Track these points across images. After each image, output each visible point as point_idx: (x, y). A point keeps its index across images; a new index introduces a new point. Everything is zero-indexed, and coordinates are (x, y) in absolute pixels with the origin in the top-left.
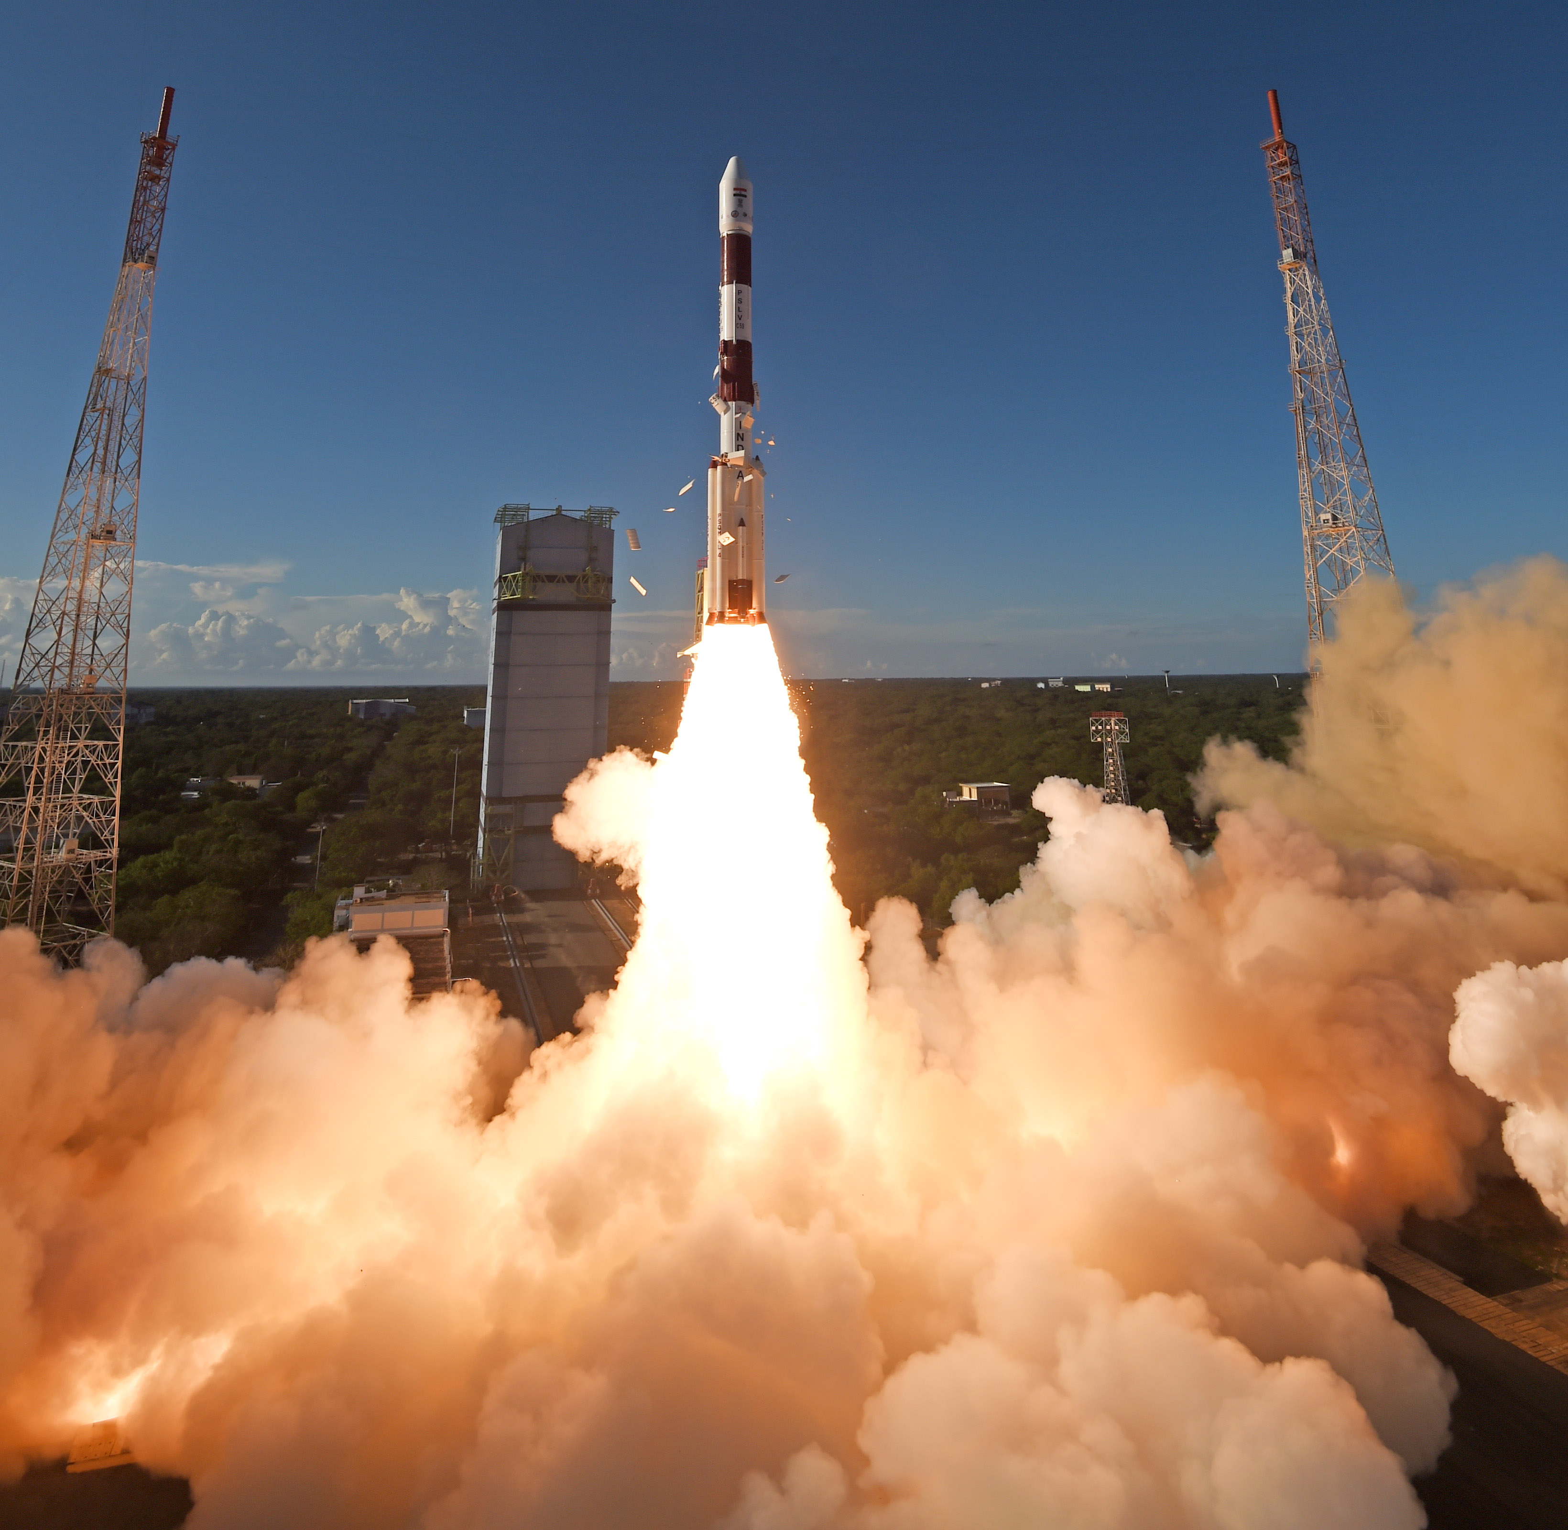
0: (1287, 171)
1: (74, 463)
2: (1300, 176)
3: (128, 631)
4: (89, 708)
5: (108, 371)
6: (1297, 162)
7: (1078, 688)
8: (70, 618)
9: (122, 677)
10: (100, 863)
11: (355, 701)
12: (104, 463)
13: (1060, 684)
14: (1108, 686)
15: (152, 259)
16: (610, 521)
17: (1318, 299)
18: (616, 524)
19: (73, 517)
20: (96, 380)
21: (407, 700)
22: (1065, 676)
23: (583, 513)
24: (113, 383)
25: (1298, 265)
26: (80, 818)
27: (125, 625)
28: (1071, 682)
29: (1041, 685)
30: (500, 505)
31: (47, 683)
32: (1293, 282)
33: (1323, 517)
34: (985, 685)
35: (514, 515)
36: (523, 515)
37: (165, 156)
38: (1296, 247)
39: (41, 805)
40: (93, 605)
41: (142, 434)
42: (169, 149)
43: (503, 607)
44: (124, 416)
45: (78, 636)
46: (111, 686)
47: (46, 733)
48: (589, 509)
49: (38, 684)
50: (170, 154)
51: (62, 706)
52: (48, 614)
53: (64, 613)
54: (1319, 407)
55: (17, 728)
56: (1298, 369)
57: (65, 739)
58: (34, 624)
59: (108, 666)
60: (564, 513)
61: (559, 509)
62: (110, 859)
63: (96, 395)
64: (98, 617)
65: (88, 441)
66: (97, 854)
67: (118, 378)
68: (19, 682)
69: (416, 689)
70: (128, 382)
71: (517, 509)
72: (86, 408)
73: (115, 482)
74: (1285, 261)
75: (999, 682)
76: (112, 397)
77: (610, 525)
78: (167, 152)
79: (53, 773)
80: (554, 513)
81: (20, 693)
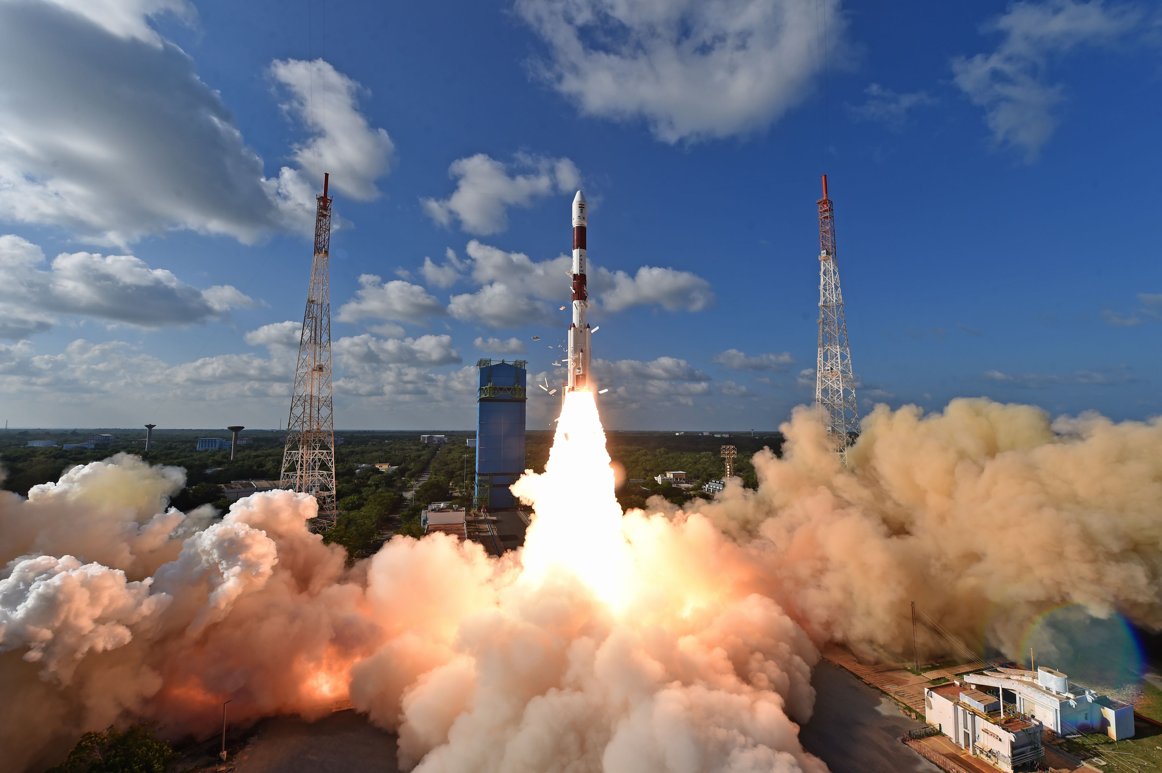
0: (827, 214)
1: (303, 340)
2: (833, 217)
3: (332, 408)
4: (319, 438)
5: (313, 301)
6: (832, 210)
7: (715, 436)
8: (308, 403)
9: (331, 426)
10: (329, 497)
11: (423, 436)
12: (315, 340)
13: (708, 434)
14: (728, 435)
15: (326, 252)
16: (524, 366)
17: (835, 273)
18: (527, 367)
19: (305, 362)
20: (308, 305)
21: (444, 436)
22: (710, 431)
23: (513, 363)
24: (316, 306)
25: (827, 258)
26: (319, 480)
27: (330, 405)
28: (713, 433)
29: (700, 434)
30: (479, 359)
31: (301, 428)
32: (824, 265)
33: (827, 368)
34: (677, 434)
35: (485, 363)
36: (488, 363)
37: (327, 206)
38: (827, 250)
39: (304, 474)
40: (317, 398)
41: (330, 328)
42: (329, 202)
43: (481, 400)
44: (321, 320)
45: (312, 410)
46: (327, 429)
47: (303, 447)
48: (516, 361)
49: (297, 428)
50: (330, 204)
51: (308, 437)
52: (299, 401)
53: (305, 401)
54: (830, 321)
55: (291, 445)
56: (822, 305)
57: (311, 449)
58: (293, 405)
59: (325, 422)
60: (505, 362)
61: (503, 361)
62: (332, 495)
63: (309, 311)
64: (319, 403)
65: (307, 331)
66: (326, 493)
67: (318, 305)
68: (290, 428)
69: (447, 432)
70: (322, 306)
71: (486, 361)
72: (305, 317)
73: (320, 348)
74: (822, 256)
75: (683, 433)
76: (315, 312)
77: (524, 368)
78: (328, 203)
79: (307, 463)
80: (501, 362)
81: (291, 432)
